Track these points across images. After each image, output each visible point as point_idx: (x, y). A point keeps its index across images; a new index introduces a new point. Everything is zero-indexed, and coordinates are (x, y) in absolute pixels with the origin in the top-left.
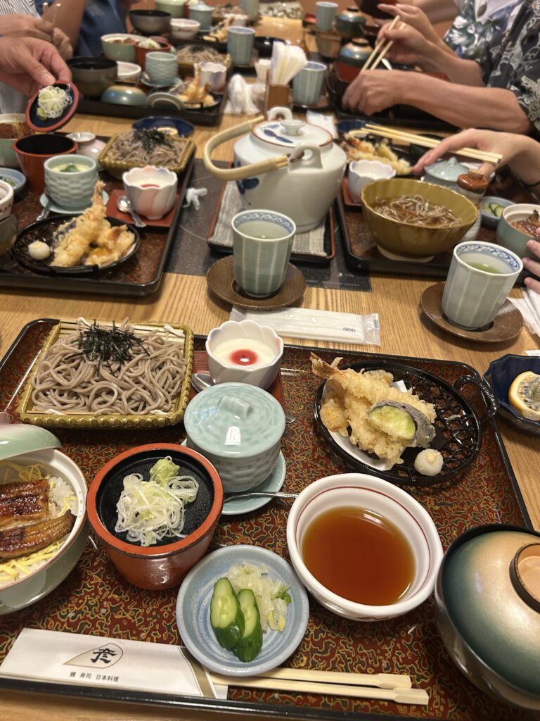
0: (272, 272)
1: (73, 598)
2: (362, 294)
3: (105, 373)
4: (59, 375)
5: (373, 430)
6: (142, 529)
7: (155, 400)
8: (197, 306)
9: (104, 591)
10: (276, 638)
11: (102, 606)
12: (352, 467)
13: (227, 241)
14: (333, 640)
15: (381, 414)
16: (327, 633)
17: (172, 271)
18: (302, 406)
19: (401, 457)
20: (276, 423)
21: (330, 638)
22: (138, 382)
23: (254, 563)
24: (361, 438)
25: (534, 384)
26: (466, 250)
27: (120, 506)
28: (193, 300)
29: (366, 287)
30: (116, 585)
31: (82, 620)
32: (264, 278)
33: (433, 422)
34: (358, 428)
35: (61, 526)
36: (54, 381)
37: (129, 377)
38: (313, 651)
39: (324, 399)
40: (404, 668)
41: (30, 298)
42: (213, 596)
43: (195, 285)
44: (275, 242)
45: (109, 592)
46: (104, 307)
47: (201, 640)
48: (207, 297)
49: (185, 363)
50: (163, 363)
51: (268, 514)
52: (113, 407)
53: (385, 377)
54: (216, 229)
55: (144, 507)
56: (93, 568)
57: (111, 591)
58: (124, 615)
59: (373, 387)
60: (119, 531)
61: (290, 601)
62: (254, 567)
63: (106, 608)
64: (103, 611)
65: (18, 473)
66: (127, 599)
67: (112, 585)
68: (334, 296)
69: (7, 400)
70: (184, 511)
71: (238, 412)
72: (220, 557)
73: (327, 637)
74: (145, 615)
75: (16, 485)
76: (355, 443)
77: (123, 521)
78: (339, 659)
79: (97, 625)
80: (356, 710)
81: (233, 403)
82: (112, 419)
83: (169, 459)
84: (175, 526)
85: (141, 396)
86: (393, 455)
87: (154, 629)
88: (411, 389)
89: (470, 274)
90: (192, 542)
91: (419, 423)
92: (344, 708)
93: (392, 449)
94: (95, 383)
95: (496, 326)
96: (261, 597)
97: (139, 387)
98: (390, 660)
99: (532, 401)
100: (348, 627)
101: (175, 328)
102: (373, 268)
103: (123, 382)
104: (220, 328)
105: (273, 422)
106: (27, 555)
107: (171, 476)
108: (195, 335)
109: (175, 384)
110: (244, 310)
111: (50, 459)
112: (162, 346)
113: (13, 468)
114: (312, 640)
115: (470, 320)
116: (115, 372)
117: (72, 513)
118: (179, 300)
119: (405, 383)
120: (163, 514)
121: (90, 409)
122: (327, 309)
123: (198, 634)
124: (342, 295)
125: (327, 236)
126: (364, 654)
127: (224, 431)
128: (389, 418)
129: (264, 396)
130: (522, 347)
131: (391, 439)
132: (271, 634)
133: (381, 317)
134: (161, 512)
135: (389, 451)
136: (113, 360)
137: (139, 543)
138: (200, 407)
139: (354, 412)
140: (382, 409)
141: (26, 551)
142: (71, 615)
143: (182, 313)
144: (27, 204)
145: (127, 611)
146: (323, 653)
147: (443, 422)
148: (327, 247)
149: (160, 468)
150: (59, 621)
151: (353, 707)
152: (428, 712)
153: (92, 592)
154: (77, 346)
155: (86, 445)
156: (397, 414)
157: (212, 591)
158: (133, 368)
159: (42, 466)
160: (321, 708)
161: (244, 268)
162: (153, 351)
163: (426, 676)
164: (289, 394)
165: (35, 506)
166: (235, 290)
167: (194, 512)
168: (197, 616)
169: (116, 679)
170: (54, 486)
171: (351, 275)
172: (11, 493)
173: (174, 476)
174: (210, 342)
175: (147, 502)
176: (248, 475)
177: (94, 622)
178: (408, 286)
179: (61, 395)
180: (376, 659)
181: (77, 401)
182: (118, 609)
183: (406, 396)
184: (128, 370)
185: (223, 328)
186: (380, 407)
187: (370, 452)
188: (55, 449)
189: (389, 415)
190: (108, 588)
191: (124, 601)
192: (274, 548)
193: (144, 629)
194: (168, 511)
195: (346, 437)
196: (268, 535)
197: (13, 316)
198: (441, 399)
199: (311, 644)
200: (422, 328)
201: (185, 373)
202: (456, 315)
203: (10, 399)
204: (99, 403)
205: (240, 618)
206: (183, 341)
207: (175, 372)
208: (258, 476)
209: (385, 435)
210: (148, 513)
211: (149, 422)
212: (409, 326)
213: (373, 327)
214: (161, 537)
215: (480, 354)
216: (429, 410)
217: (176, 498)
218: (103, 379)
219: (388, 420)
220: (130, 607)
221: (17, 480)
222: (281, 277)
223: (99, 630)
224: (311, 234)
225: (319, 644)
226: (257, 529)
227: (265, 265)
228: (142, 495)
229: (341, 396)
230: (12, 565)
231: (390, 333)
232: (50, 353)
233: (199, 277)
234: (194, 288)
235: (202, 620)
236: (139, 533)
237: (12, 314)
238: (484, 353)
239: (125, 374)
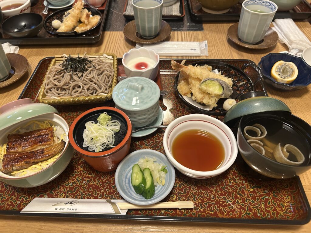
0: (154, 25)
1: (71, 177)
2: (199, 32)
3: (75, 78)
4: (55, 81)
5: (202, 92)
6: (95, 145)
7: (100, 89)
8: (120, 45)
9: (84, 174)
10: (161, 188)
11: (83, 180)
12: (194, 111)
13: (132, 13)
14: (188, 188)
15: (206, 84)
16: (185, 185)
17: (108, 30)
18: (171, 87)
19: (216, 104)
20: (155, 93)
21: (187, 187)
22: (92, 81)
23: (150, 157)
24: (197, 97)
25: (283, 66)
26: (249, 3)
27: (84, 135)
28: (118, 43)
29: (201, 29)
30: (89, 171)
31: (75, 186)
32: (150, 28)
33: (231, 86)
34: (195, 92)
35: (60, 147)
36: (53, 84)
37: (87, 79)
38: (179, 193)
39: (179, 81)
40: (221, 198)
41: (43, 49)
42: (132, 172)
43: (119, 36)
44: (154, 8)
45: (86, 174)
46: (77, 50)
47: (127, 191)
48: (125, 41)
49: (113, 71)
50: (103, 72)
51: (157, 136)
52: (82, 93)
53: (208, 68)
54: (127, 8)
55: (94, 135)
56: (79, 165)
57: (87, 173)
58: (93, 183)
59: (201, 72)
60: (84, 147)
61: (167, 172)
62: (150, 159)
63: (85, 181)
64: (84, 182)
65: (39, 125)
66: (94, 176)
67: (88, 171)
68: (185, 35)
69: (35, 95)
70: (114, 136)
71: (136, 89)
72: (134, 155)
73: (185, 187)
74: (103, 182)
75: (38, 131)
76: (194, 100)
77: (86, 142)
78: (191, 196)
79: (82, 188)
80: (199, 216)
81: (134, 85)
82: (81, 99)
83: (105, 113)
84: (110, 143)
85: (94, 87)
86: (212, 103)
87: (107, 188)
88: (220, 72)
89: (250, 15)
90: (118, 149)
91: (225, 87)
92: (193, 216)
93: (212, 100)
94: (71, 83)
95: (265, 42)
96: (154, 171)
97: (92, 83)
98: (214, 195)
99: (282, 74)
100: (195, 182)
101: (108, 55)
102: (203, 19)
103: (84, 81)
104: (129, 52)
105: (154, 93)
106: (46, 160)
107: (107, 121)
108: (118, 58)
109: (109, 81)
110: (142, 45)
111: (53, 118)
112: (102, 64)
113: (37, 124)
114: (178, 188)
115: (251, 39)
116: (80, 77)
117: (64, 141)
118: (112, 43)
119: (218, 70)
120: (104, 138)
121: (71, 95)
122: (182, 40)
123: (125, 188)
124: (189, 34)
125: (181, 6)
126: (202, 193)
127: (131, 99)
128: (210, 86)
129: (150, 82)
130: (278, 50)
131: (212, 96)
132: (159, 187)
133: (209, 42)
134: (103, 137)
135: (210, 101)
136: (79, 72)
137: (94, 151)
138: (119, 89)
139: (193, 85)
140: (207, 82)
141: (45, 159)
142: (70, 184)
143: (113, 50)
144: (38, 6)
145: (95, 181)
146: (183, 193)
147: (237, 86)
148: (181, 11)
149: (101, 117)
150: (65, 187)
151: (198, 215)
152: (232, 215)
153: (79, 174)
154: (62, 67)
155: (72, 112)
156: (214, 84)
157: (132, 170)
158: (88, 74)
159: (50, 121)
160: (183, 216)
161: (140, 24)
162: (98, 66)
163: (231, 201)
164: (165, 82)
165: (48, 139)
166: (137, 36)
167: (119, 136)
168: (125, 181)
169: (76, 209)
170: (56, 130)
171: (194, 24)
172: (36, 134)
173: (109, 121)
174: (124, 60)
175: (95, 133)
176: (145, 119)
177: (80, 187)
178: (222, 27)
179: (58, 90)
180: (208, 194)
181: (65, 92)
182: (90, 181)
183: (218, 75)
184: (86, 76)
185: (130, 53)
186: (205, 81)
187: (202, 103)
188: (54, 113)
189: (210, 84)
190: (86, 172)
191: (93, 177)
192: (160, 150)
193: (103, 188)
194: (106, 136)
195: (190, 98)
196: (157, 145)
197: (36, 58)
198: (235, 76)
199: (178, 190)
200: (228, 46)
201: (114, 75)
202: (244, 38)
203: (37, 94)
204: (75, 92)
205: (144, 181)
206: (112, 61)
207: (109, 75)
208: (149, 118)
209: (209, 94)
210: (97, 137)
211: (98, 99)
212: (222, 46)
213: (205, 47)
214: (104, 148)
215: (257, 55)
216: (229, 81)
217: (110, 130)
218: (75, 81)
219: (210, 87)
220: (96, 180)
221: (39, 129)
222: (159, 27)
223: (83, 190)
224: (173, 6)
225: (182, 190)
226: (152, 142)
227: (150, 21)
228: (92, 129)
229: (187, 78)
230: (39, 165)
231: (213, 50)
232: (51, 71)
233: (120, 32)
234: (118, 37)
235: (128, 183)
236: (94, 147)
237: (36, 57)
238: (259, 55)
239: (85, 77)
